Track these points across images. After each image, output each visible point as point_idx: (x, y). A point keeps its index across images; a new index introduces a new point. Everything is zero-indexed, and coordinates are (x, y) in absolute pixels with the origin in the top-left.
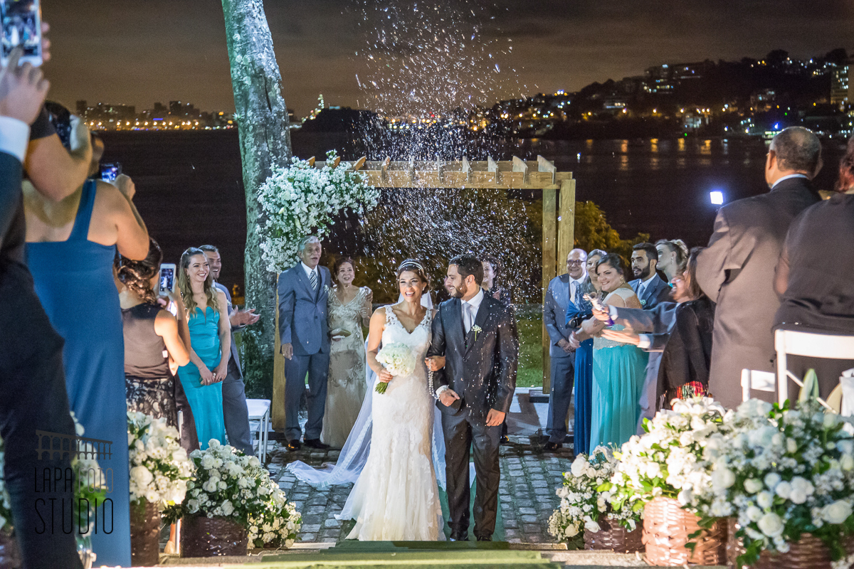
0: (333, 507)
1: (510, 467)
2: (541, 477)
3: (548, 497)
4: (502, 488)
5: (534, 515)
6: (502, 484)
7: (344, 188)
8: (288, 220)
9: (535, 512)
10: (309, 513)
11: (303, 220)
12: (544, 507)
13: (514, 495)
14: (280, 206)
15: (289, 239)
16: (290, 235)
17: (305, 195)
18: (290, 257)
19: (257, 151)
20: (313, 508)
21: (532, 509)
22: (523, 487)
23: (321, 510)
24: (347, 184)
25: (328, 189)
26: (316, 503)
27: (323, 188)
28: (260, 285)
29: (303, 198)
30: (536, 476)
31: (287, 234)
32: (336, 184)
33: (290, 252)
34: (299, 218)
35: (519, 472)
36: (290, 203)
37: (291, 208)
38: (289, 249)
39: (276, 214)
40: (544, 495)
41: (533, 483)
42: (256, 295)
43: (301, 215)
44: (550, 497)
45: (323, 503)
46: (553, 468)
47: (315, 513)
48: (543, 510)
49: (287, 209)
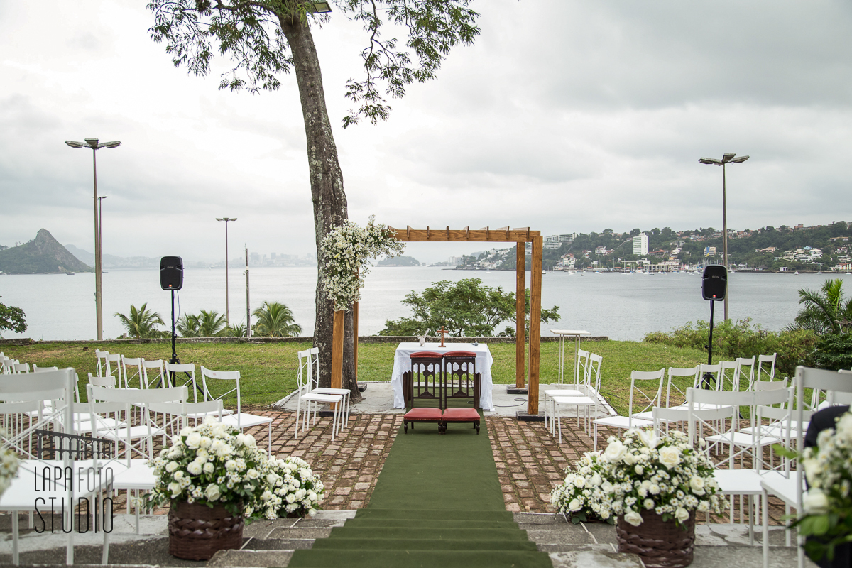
0: (364, 472)
1: (500, 439)
2: (525, 447)
3: (533, 464)
4: (496, 456)
5: (525, 480)
6: (495, 453)
7: (380, 240)
8: (341, 262)
9: (525, 478)
10: (344, 477)
11: (352, 262)
12: (532, 474)
13: (506, 462)
14: (336, 253)
15: (342, 276)
16: (343, 273)
17: (353, 245)
18: (342, 289)
19: (325, 222)
20: (348, 472)
21: (523, 475)
22: (512, 455)
23: (354, 473)
24: (382, 238)
25: (369, 240)
26: (350, 468)
27: (366, 240)
28: (325, 312)
29: (352, 247)
30: (521, 447)
31: (340, 273)
32: (374, 237)
33: (343, 286)
34: (349, 261)
35: (507, 443)
36: (342, 250)
37: (343, 254)
38: (342, 283)
39: (333, 259)
40: (530, 462)
41: (520, 452)
42: (323, 319)
43: (350, 259)
44: (535, 464)
45: (356, 468)
46: (532, 440)
47: (349, 477)
48: (531, 476)
49: (341, 255)
